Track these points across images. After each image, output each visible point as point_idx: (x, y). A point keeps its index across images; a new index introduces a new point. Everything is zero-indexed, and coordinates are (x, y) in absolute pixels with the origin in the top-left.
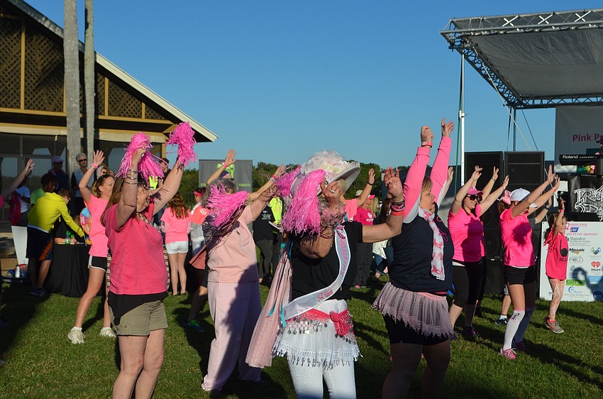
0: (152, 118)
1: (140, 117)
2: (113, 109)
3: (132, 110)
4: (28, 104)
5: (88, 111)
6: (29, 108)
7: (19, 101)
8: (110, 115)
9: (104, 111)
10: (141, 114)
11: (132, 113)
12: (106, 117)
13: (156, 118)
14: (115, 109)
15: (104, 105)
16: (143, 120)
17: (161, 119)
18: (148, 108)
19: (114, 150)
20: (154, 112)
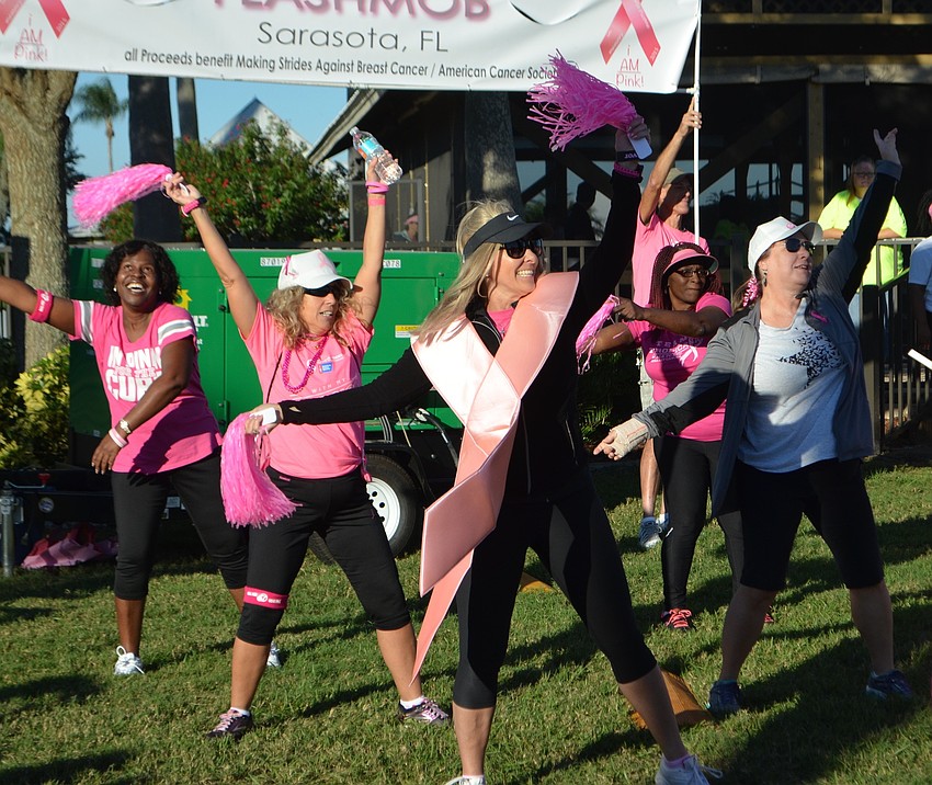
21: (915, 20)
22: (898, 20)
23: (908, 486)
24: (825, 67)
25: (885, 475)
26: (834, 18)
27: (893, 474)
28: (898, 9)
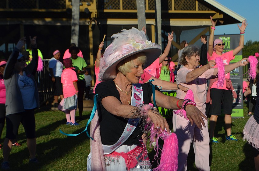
0: (203, 10)
1: (195, 9)
2: (177, 6)
3: (189, 6)
4: (125, 7)
5: (157, 8)
6: (125, 9)
7: (119, 5)
8: (175, 9)
9: (171, 7)
10: (195, 8)
11: (189, 8)
12: (173, 11)
13: (205, 10)
14: (179, 6)
15: (171, 4)
16: (197, 11)
17: (208, 10)
18: (200, 4)
19: (183, 32)
20: (204, 6)
21: (43, 10)
22: (40, 11)
23: (44, 115)
24: (24, 21)
25: (39, 113)
26: (26, 10)
27: (41, 113)
28: (40, 8)
